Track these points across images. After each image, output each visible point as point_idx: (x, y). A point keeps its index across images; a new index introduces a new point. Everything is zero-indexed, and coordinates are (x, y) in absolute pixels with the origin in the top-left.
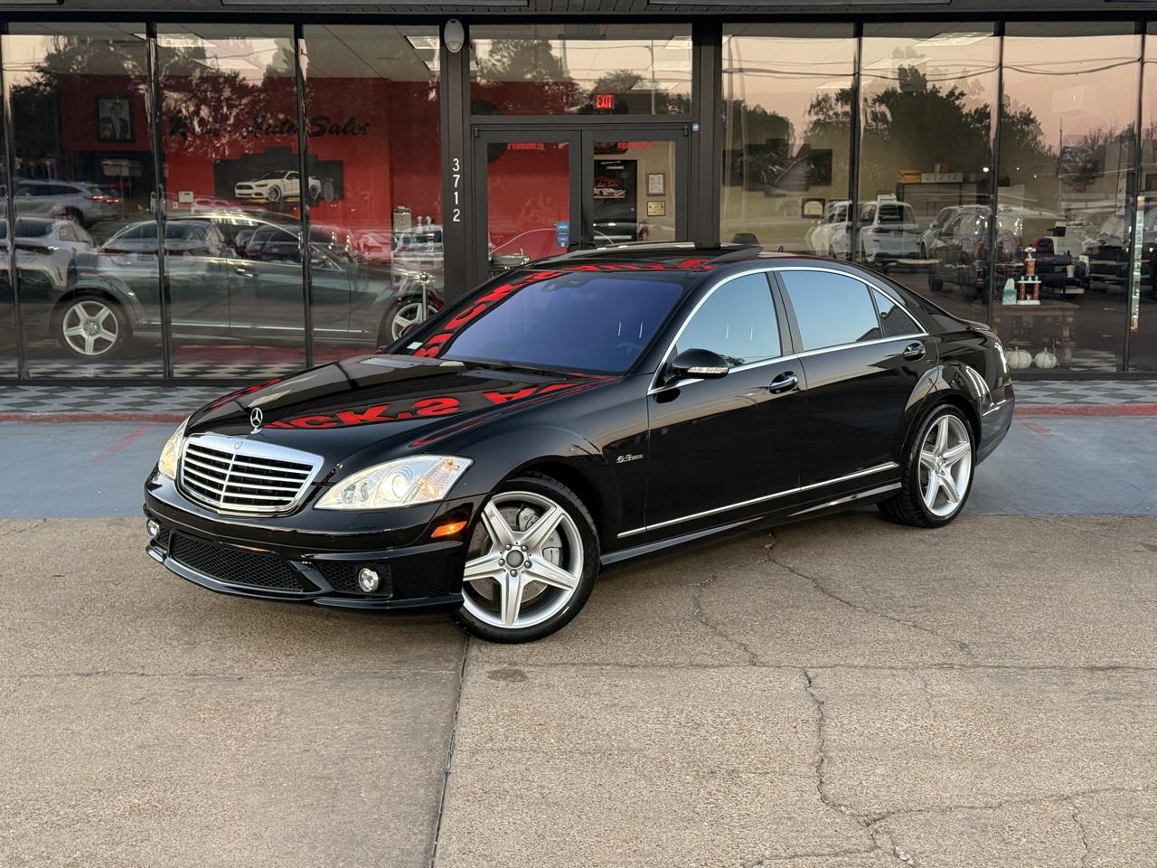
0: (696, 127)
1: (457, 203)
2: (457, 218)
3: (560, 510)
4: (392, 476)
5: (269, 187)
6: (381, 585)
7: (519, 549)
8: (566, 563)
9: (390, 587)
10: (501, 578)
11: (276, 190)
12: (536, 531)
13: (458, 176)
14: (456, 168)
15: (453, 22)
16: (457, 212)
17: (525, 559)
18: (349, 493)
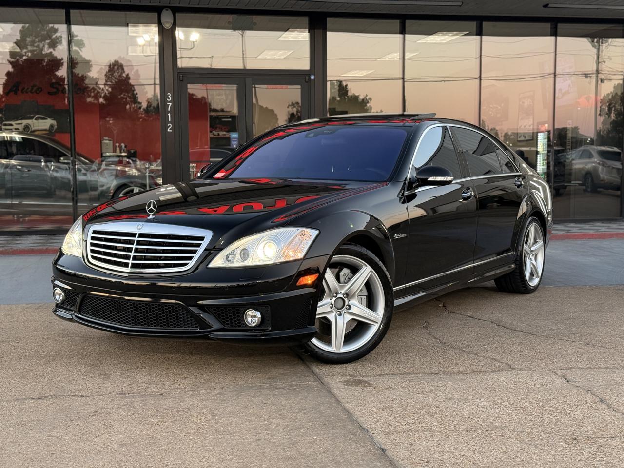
0: (312, 77)
1: (170, 120)
2: (170, 129)
3: (369, 268)
4: (264, 243)
5: (23, 125)
6: (262, 321)
7: (342, 296)
9: (269, 322)
10: (331, 317)
11: (27, 127)
12: (354, 283)
13: (171, 104)
14: (169, 99)
15: (167, 10)
16: (170, 126)
17: (346, 303)
18: (231, 256)
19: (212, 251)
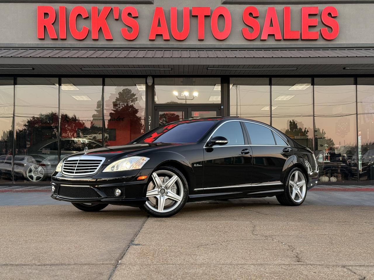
0: (222, 107)
3: (176, 176)
4: (126, 162)
5: (93, 137)
6: (122, 194)
7: (164, 188)
8: (178, 193)
9: (125, 194)
10: (158, 197)
11: (95, 138)
12: (169, 182)
13: (150, 121)
14: (150, 119)
15: (150, 77)
17: (166, 191)
18: (113, 168)
19: (105, 165)
